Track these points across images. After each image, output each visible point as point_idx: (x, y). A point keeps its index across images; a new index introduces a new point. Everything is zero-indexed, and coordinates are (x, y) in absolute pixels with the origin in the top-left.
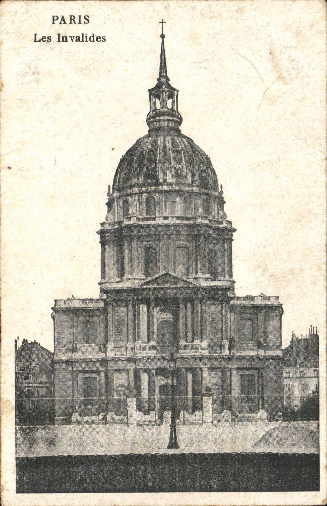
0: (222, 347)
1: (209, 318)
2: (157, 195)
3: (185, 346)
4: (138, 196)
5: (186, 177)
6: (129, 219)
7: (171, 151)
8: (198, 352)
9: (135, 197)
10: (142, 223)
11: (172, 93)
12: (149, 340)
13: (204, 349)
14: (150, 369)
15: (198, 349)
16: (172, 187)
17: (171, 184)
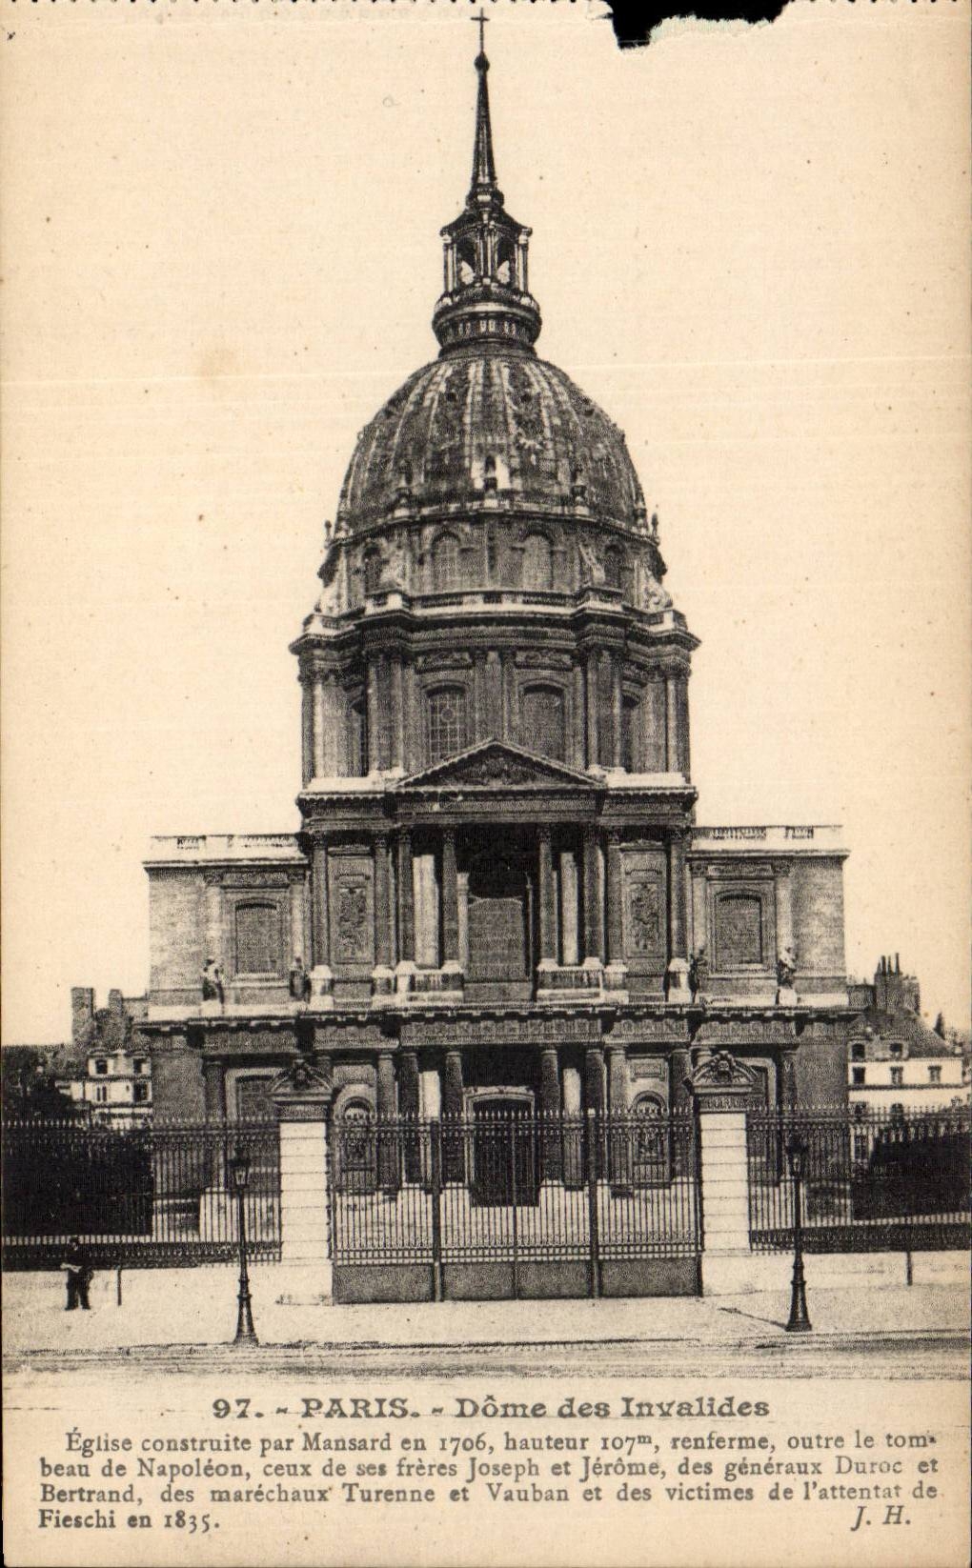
0: (670, 980)
1: (627, 892)
2: (467, 528)
3: (555, 976)
4: (409, 532)
5: (553, 475)
6: (381, 598)
7: (508, 399)
8: (597, 995)
9: (400, 535)
10: (419, 612)
11: (512, 237)
12: (441, 960)
13: (615, 988)
14: (443, 1051)
15: (598, 985)
16: (511, 505)
17: (508, 494)
